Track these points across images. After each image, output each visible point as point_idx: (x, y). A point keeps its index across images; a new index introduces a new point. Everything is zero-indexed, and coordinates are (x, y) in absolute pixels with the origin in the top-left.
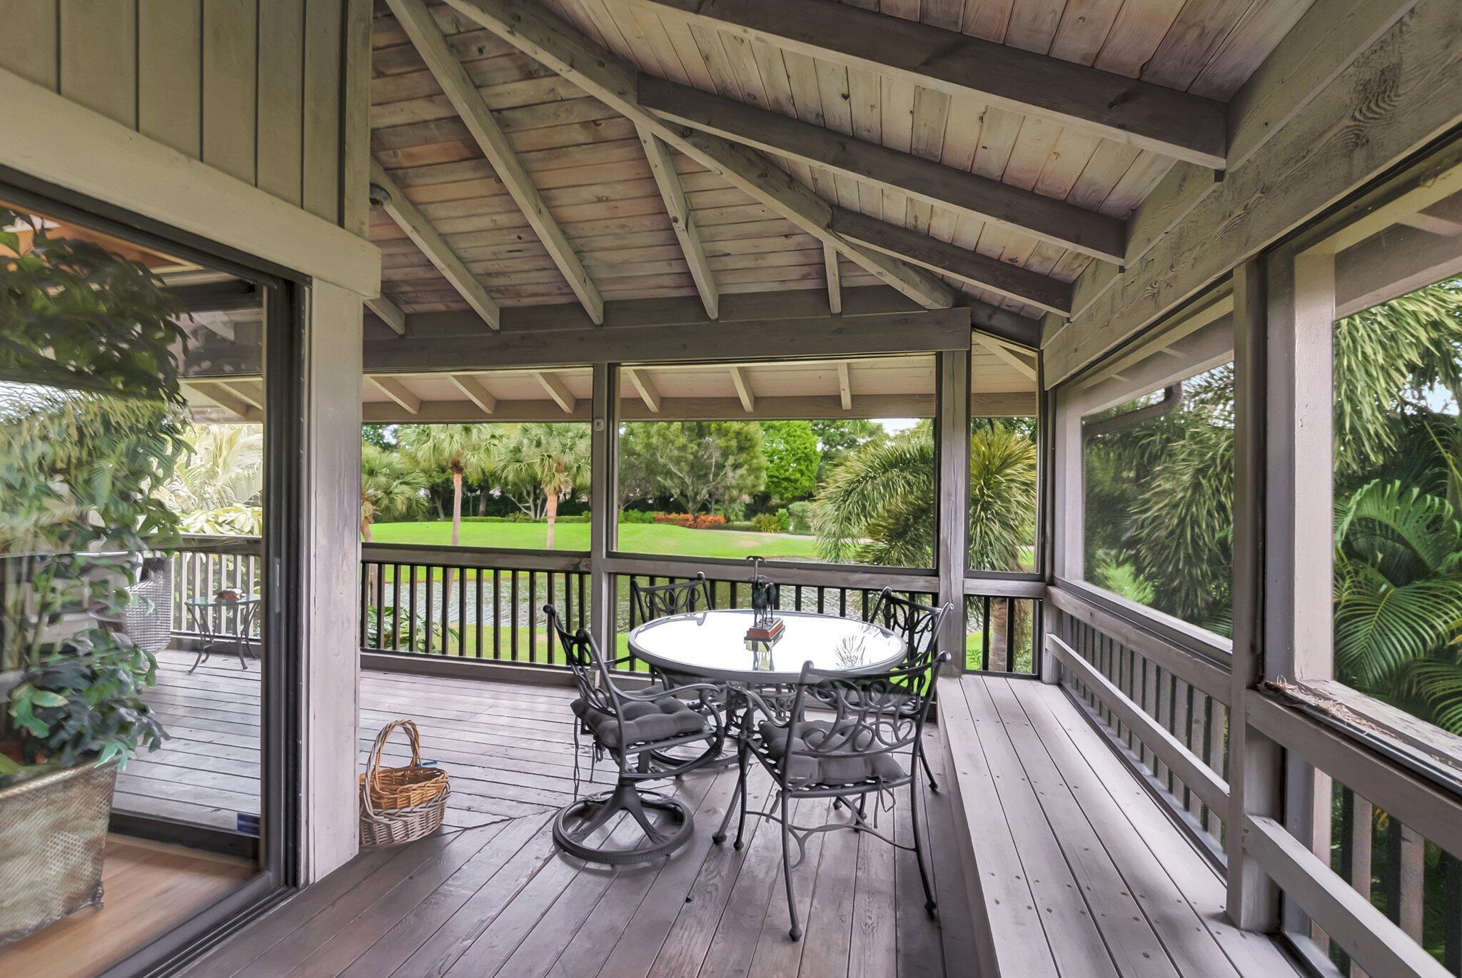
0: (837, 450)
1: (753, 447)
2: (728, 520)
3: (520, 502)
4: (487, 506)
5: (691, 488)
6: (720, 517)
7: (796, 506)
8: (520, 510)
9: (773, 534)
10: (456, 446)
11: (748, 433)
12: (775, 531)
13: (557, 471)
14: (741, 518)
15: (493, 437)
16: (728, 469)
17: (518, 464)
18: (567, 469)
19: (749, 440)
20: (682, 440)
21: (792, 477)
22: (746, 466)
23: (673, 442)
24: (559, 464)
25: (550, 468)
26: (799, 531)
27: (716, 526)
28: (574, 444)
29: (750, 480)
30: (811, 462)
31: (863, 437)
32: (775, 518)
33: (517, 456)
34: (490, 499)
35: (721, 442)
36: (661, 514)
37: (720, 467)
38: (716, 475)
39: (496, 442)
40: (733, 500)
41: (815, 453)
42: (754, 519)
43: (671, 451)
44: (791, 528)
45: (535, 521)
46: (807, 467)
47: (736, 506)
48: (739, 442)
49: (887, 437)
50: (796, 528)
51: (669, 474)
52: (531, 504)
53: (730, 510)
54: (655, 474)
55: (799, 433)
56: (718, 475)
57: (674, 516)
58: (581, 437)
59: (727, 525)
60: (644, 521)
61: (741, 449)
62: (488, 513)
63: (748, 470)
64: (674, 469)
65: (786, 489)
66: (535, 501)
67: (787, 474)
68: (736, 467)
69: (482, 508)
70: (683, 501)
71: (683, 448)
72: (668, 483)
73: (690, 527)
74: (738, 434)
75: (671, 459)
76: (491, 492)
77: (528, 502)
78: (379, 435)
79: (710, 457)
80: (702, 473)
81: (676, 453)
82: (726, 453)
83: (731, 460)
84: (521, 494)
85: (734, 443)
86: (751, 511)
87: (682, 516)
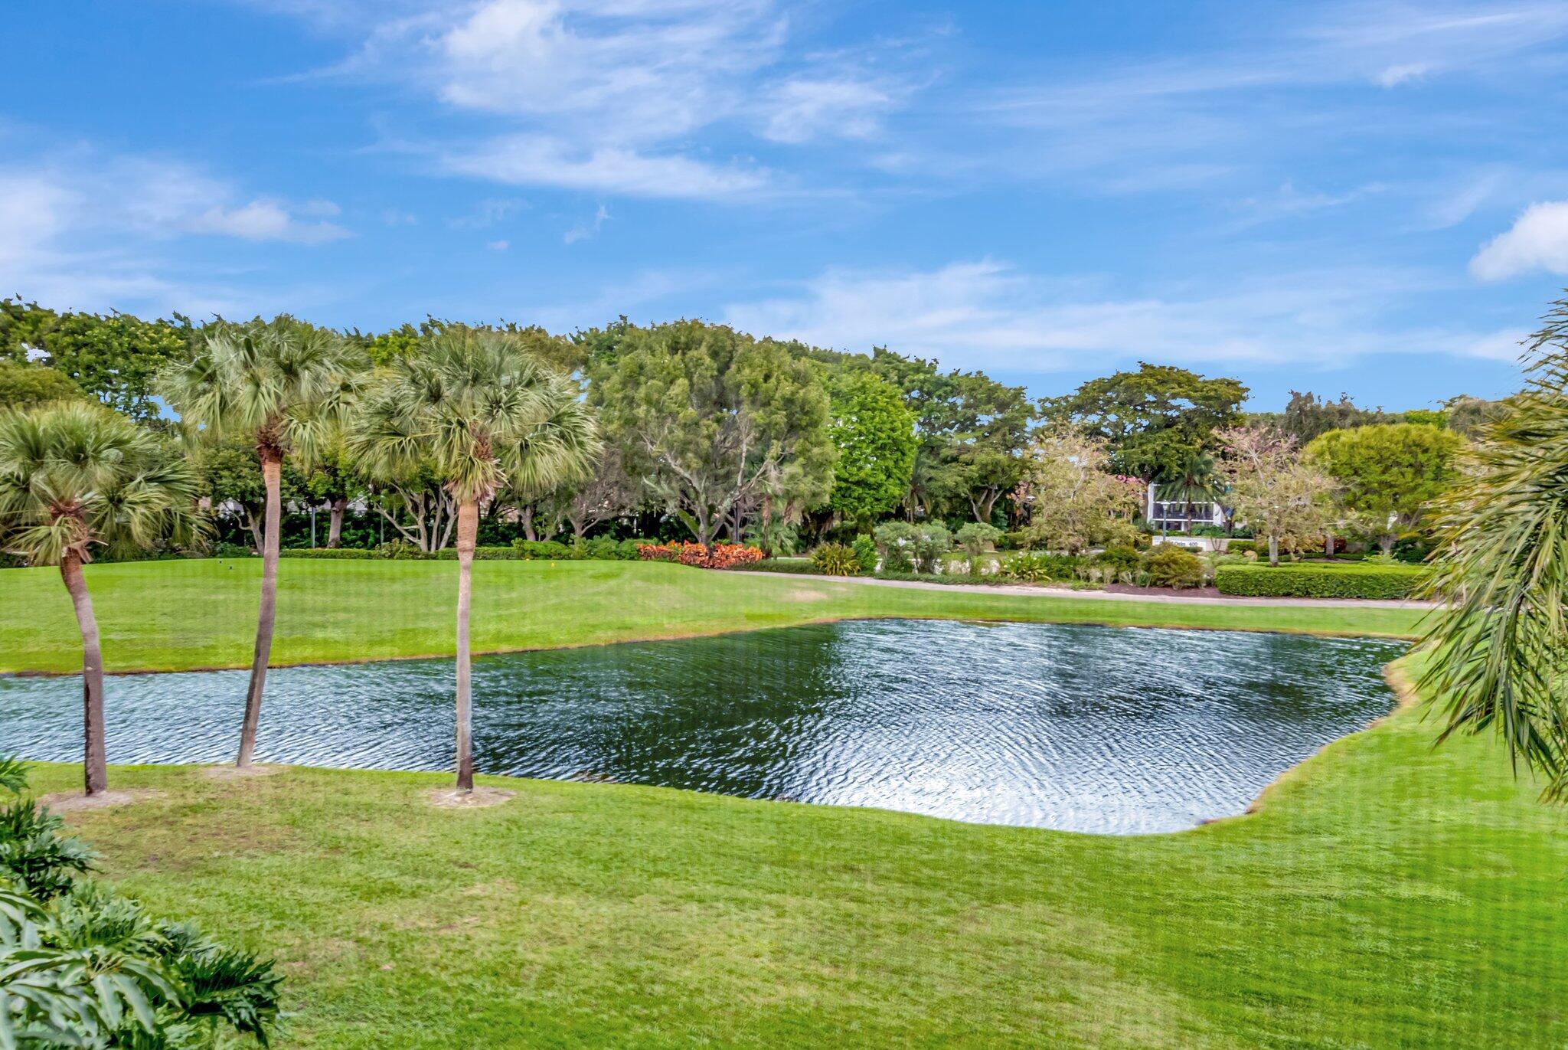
0: (944, 434)
1: (814, 424)
2: (768, 554)
3: (401, 523)
4: (344, 529)
5: (703, 498)
6: (754, 549)
7: (882, 530)
8: (400, 536)
9: (846, 579)
10: (267, 403)
11: (805, 402)
12: (850, 573)
13: (477, 453)
14: (792, 551)
15: (346, 388)
16: (769, 463)
17: (397, 440)
18: (500, 448)
19: (806, 413)
20: (691, 412)
21: (872, 480)
22: (801, 460)
23: (674, 416)
24: (481, 440)
25: (464, 449)
26: (891, 573)
27: (747, 565)
28: (513, 398)
29: (806, 486)
30: (904, 454)
31: (988, 413)
32: (851, 551)
33: (396, 422)
34: (348, 516)
35: (758, 416)
36: (652, 544)
37: (757, 460)
38: (748, 475)
39: (351, 398)
40: (776, 519)
41: (909, 439)
42: (814, 553)
43: (671, 432)
44: (878, 568)
45: (427, 557)
46: (896, 462)
47: (783, 531)
48: (790, 416)
49: (1030, 412)
50: (887, 568)
51: (664, 472)
52: (420, 525)
53: (771, 538)
54: (639, 474)
55: (881, 404)
56: (751, 474)
57: (673, 546)
58: (530, 384)
59: (765, 563)
60: (620, 556)
61: (793, 428)
62: (343, 543)
63: (804, 466)
64: (675, 465)
65: (860, 499)
66: (427, 519)
67: (862, 474)
68: (782, 460)
69: (333, 533)
70: (689, 521)
71: (692, 426)
72: (663, 489)
73: (701, 566)
74: (789, 402)
75: (671, 448)
76: (350, 506)
77: (413, 522)
78: (148, 405)
79: (737, 442)
80: (722, 472)
81: (680, 434)
82: (764, 437)
83: (776, 448)
84: (402, 509)
85: (781, 418)
86: (806, 541)
87: (687, 547)
